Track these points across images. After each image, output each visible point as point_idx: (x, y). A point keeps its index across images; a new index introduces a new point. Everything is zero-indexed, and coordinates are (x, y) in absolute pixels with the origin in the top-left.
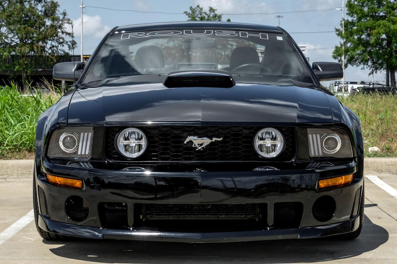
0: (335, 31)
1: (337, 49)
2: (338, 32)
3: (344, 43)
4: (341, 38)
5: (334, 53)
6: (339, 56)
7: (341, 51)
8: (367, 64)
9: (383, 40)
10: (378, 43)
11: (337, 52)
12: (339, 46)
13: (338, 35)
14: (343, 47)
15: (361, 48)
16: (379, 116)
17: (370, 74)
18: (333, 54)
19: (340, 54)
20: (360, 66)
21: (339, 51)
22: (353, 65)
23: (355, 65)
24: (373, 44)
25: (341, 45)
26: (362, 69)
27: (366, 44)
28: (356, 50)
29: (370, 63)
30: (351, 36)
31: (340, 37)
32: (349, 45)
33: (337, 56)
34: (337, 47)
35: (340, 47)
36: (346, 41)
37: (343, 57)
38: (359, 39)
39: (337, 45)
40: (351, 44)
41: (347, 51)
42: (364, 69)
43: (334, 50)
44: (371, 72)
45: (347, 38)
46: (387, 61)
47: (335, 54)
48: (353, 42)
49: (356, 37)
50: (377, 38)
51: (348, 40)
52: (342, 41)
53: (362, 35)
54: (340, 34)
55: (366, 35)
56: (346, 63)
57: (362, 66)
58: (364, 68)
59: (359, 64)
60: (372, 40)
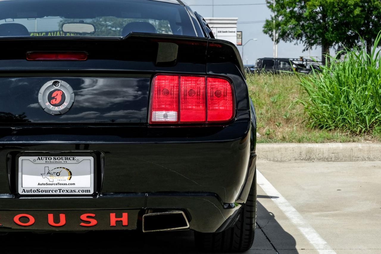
0: (266, 3)
1: (268, 23)
2: (269, 5)
3: (275, 16)
4: (272, 11)
5: (265, 27)
6: (270, 30)
7: (271, 26)
8: (301, 40)
9: (317, 13)
10: (312, 17)
11: (268, 27)
12: (270, 19)
13: (269, 7)
14: (274, 21)
15: (293, 22)
16: (272, 99)
17: (304, 50)
18: (263, 29)
19: (271, 29)
20: (293, 41)
21: (270, 25)
22: (286, 41)
23: (289, 41)
24: (306, 18)
25: (272, 18)
26: (295, 44)
27: (299, 18)
28: (288, 24)
29: (304, 39)
30: (283, 9)
31: (270, 10)
32: (280, 18)
33: (268, 31)
34: (267, 21)
35: (271, 21)
36: (278, 14)
37: (274, 31)
38: (291, 12)
39: (267, 19)
40: (283, 17)
41: (278, 25)
42: (297, 45)
43: (265, 24)
44: (306, 49)
45: (278, 11)
46: (322, 35)
47: (266, 29)
48: (285, 15)
49: (288, 10)
50: (311, 11)
51: (279, 13)
52: (273, 15)
53: (294, 8)
54: (270, 6)
55: (299, 8)
56: (277, 38)
57: (295, 41)
58: (297, 43)
59: (292, 39)
60: (306, 13)
